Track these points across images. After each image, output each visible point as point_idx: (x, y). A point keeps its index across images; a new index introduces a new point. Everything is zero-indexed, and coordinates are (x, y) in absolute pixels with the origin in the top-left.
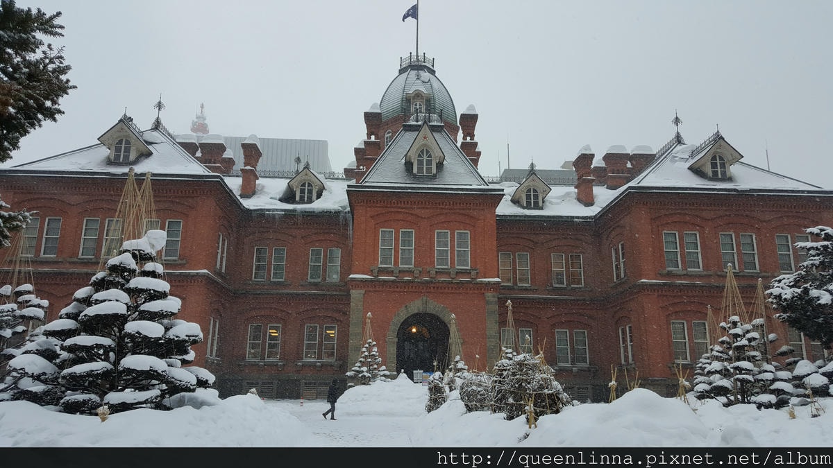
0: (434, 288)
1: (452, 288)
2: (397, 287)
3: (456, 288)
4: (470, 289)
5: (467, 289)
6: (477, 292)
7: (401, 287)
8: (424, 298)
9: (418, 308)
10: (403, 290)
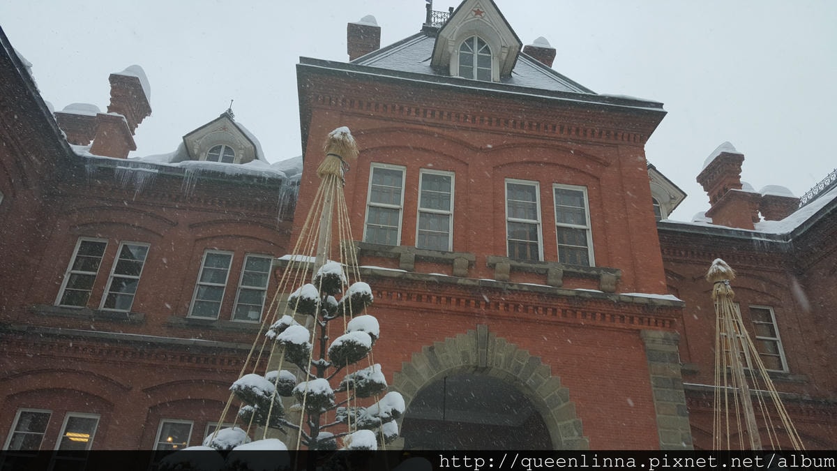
0: (507, 304)
1: (555, 310)
2: (409, 298)
3: (564, 311)
4: (603, 315)
5: (594, 315)
6: (618, 325)
7: (419, 298)
8: (482, 329)
9: (465, 355)
10: (425, 304)
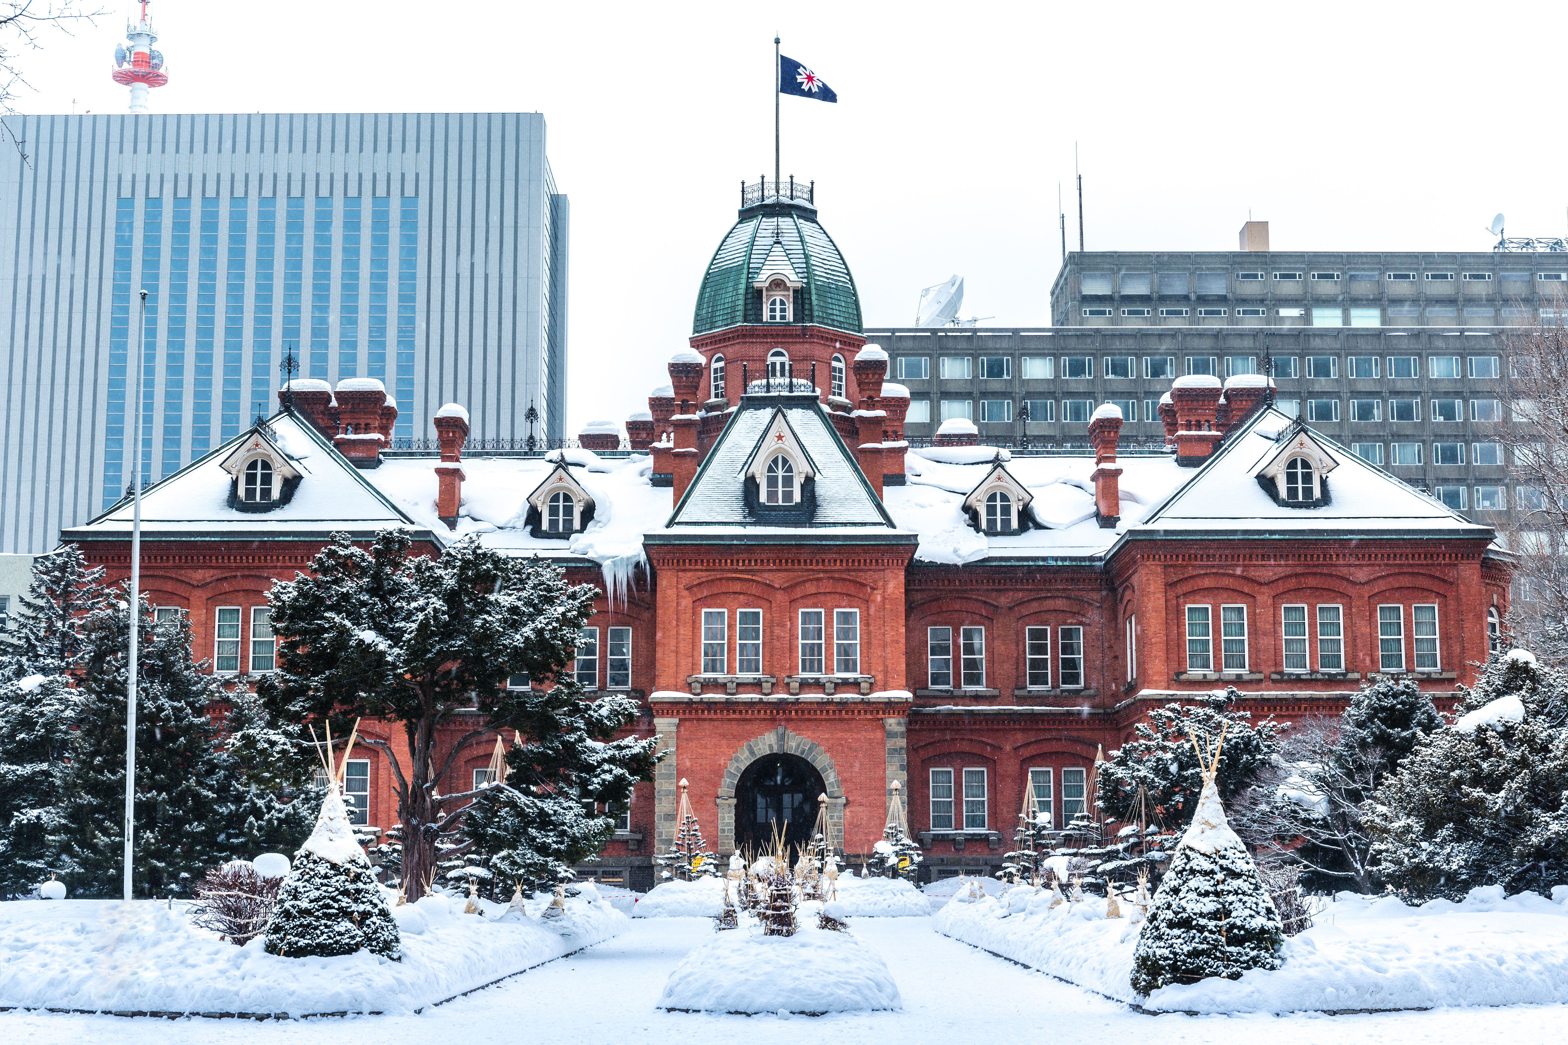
0: (796, 712)
1: (828, 712)
2: (734, 712)
3: (834, 712)
4: (859, 712)
5: (853, 712)
6: (870, 717)
7: (741, 712)
8: (781, 729)
9: (771, 746)
10: (744, 716)
